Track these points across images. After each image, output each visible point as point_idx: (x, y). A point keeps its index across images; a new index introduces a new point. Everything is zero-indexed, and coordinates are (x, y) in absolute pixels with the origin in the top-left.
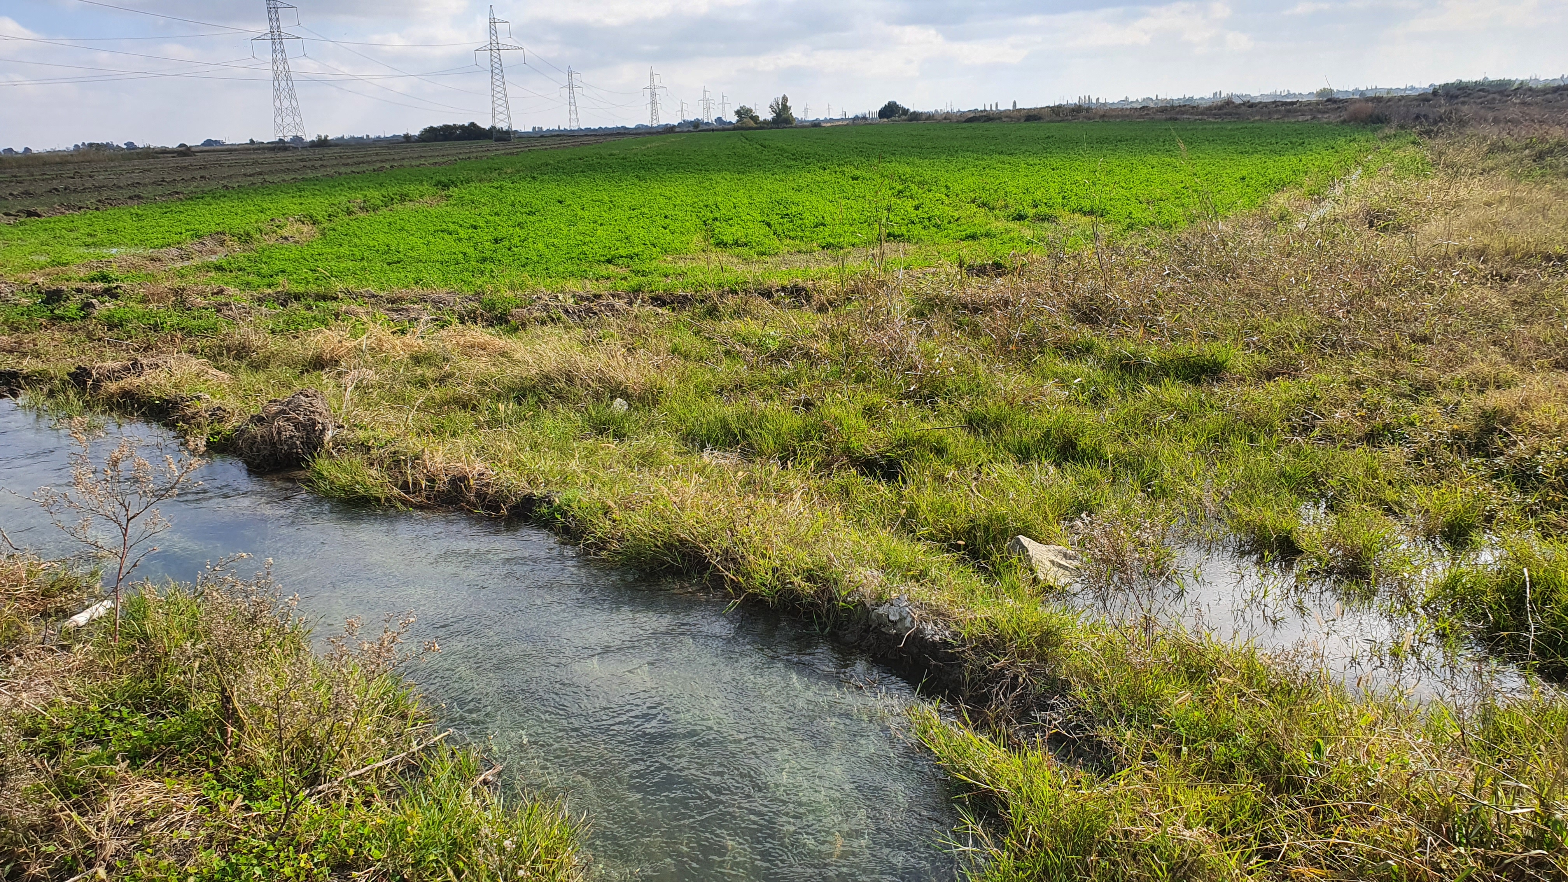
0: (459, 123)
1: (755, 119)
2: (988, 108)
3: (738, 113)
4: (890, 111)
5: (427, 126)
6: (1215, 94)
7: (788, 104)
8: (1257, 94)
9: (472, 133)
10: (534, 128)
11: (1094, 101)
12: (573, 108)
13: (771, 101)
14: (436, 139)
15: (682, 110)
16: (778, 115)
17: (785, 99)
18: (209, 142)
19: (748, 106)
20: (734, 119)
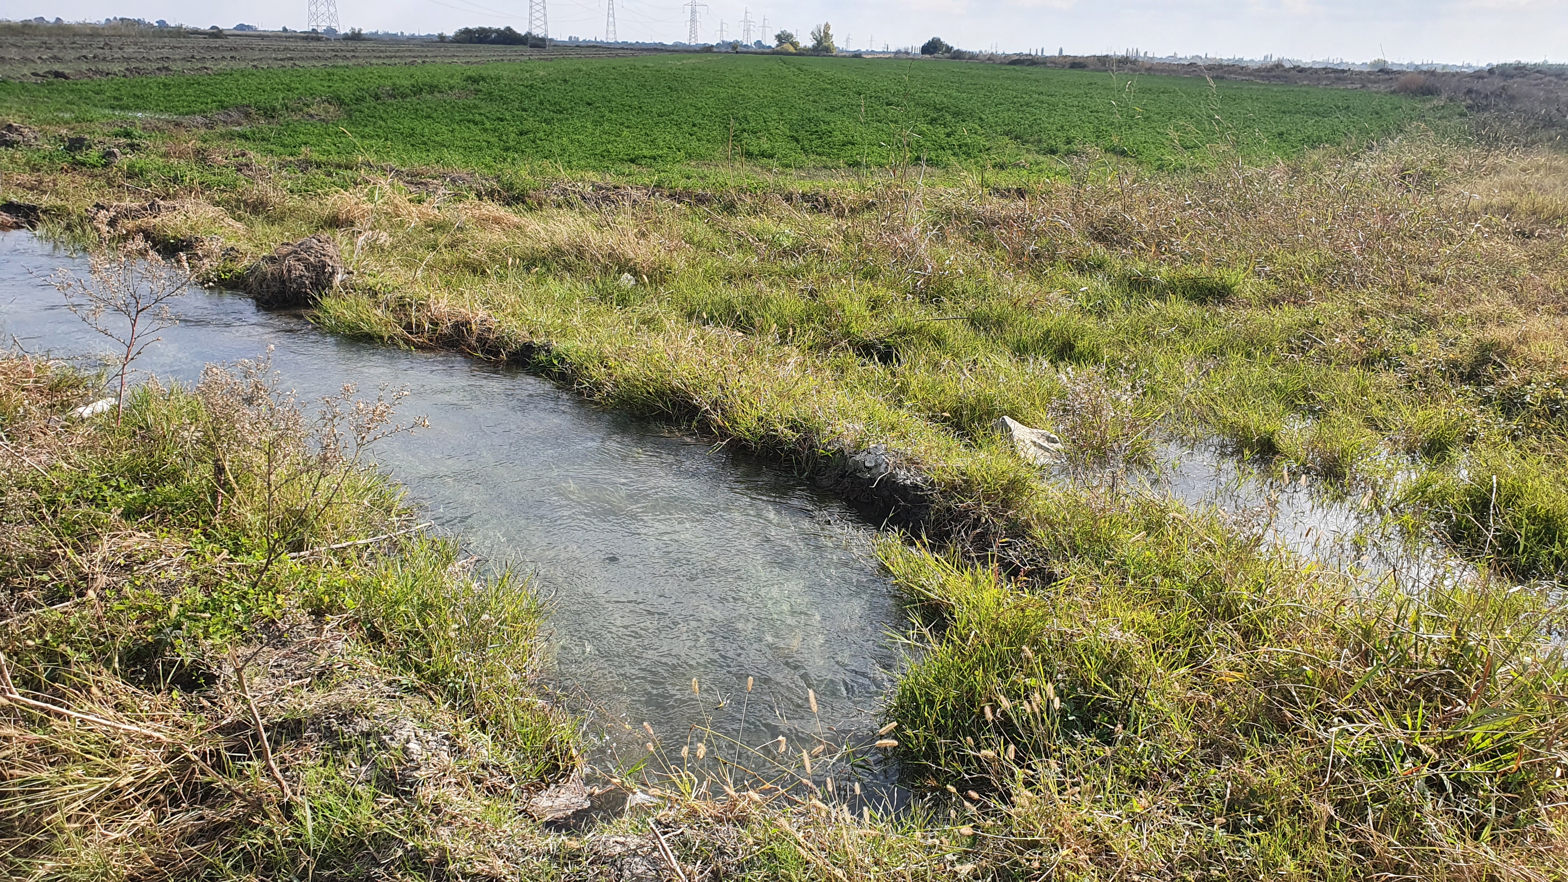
0: (495, 26)
1: (794, 44)
2: (1033, 53)
3: (779, 37)
4: (933, 47)
5: (462, 27)
6: (1266, 57)
7: (830, 32)
8: (1309, 61)
9: (508, 38)
10: (570, 38)
11: (1142, 55)
12: (611, 19)
13: (813, 28)
14: (471, 41)
15: (722, 31)
16: (819, 43)
17: (827, 26)
18: (241, 27)
19: (789, 31)
20: (774, 43)
